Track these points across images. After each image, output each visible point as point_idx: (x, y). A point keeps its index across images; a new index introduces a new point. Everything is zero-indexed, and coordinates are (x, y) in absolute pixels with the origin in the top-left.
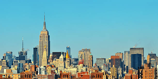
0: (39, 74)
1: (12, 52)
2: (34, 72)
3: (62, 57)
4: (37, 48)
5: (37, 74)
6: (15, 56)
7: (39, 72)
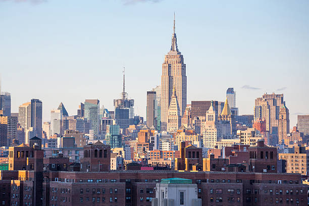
0: (155, 148)
1: (98, 101)
2: (144, 145)
3: (211, 111)
4: (155, 93)
5: (151, 149)
6: (107, 110)
7: (155, 144)
